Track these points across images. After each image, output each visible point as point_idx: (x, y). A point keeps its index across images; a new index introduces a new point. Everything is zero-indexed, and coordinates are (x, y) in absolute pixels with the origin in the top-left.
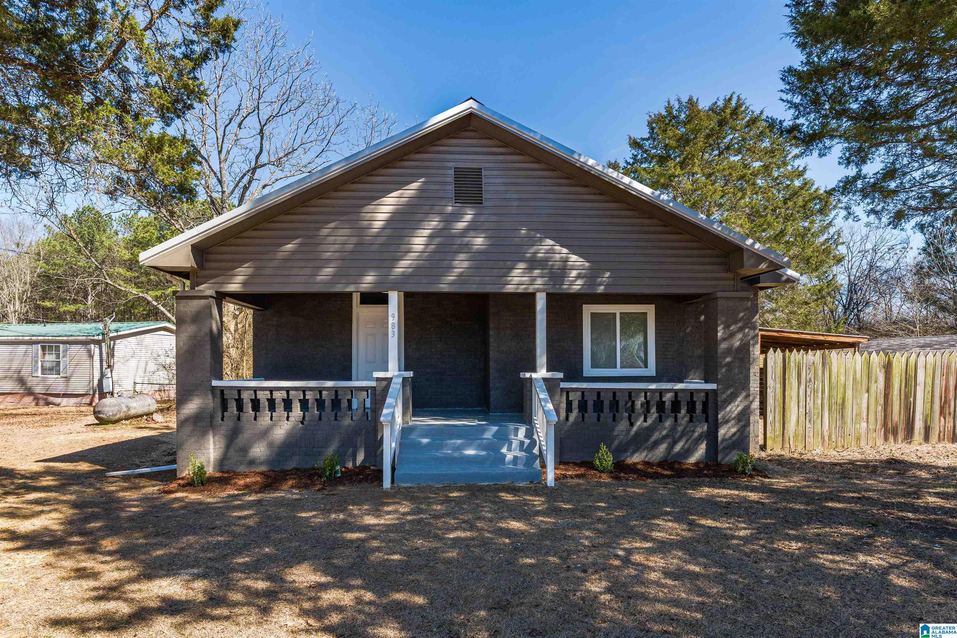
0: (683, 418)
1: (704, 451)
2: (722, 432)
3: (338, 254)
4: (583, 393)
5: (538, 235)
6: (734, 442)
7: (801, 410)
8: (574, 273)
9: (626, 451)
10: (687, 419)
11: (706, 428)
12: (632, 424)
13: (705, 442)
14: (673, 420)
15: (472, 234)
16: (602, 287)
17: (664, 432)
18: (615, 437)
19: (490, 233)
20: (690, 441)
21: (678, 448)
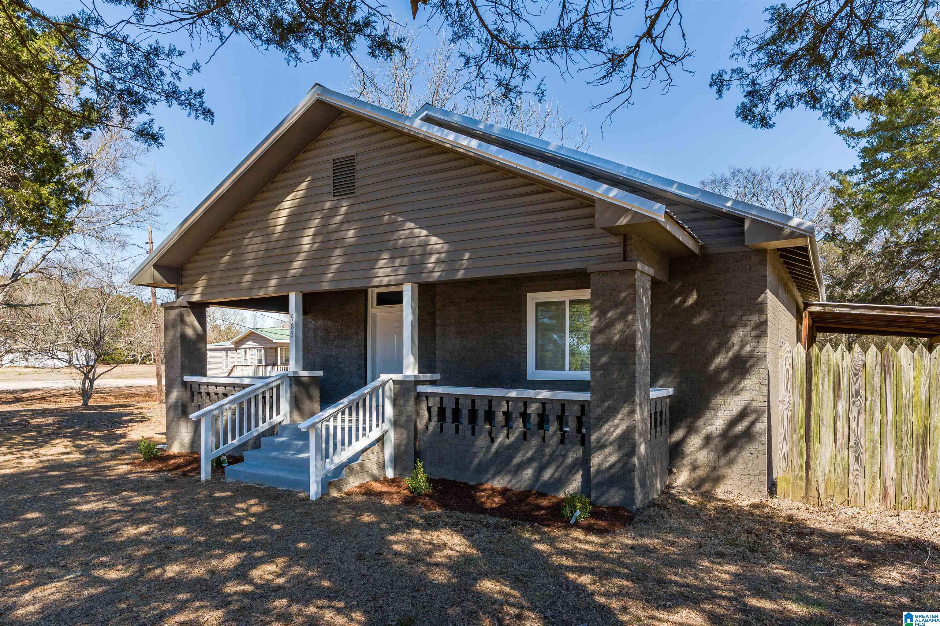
0: (552, 437)
1: (580, 484)
2: (596, 461)
3: (253, 261)
4: (442, 398)
5: (400, 219)
6: (612, 476)
7: (840, 440)
8: (433, 259)
9: (486, 472)
10: (556, 439)
11: (581, 452)
12: (492, 441)
13: (581, 473)
14: (540, 439)
15: (345, 226)
16: (462, 272)
17: (529, 454)
18: (475, 454)
19: (359, 225)
20: (560, 469)
21: (547, 475)
